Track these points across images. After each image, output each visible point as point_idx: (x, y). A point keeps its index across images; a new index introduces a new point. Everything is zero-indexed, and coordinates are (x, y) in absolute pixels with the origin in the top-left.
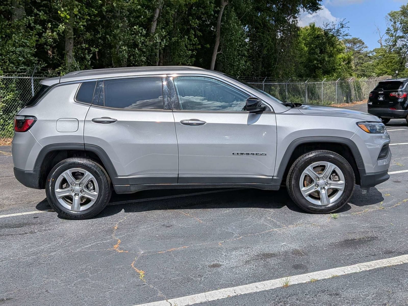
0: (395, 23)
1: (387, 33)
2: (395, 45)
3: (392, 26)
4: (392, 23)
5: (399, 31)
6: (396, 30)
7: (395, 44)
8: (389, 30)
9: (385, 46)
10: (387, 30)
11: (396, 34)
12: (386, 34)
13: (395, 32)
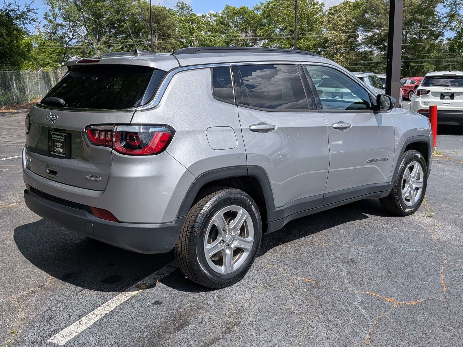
0: (53, 8)
1: (45, 18)
2: (54, 33)
3: (50, 11)
4: (50, 8)
5: (58, 18)
6: (55, 16)
7: (55, 31)
8: (46, 15)
9: (44, 33)
10: (44, 15)
11: (55, 21)
12: (44, 20)
13: (54, 18)
